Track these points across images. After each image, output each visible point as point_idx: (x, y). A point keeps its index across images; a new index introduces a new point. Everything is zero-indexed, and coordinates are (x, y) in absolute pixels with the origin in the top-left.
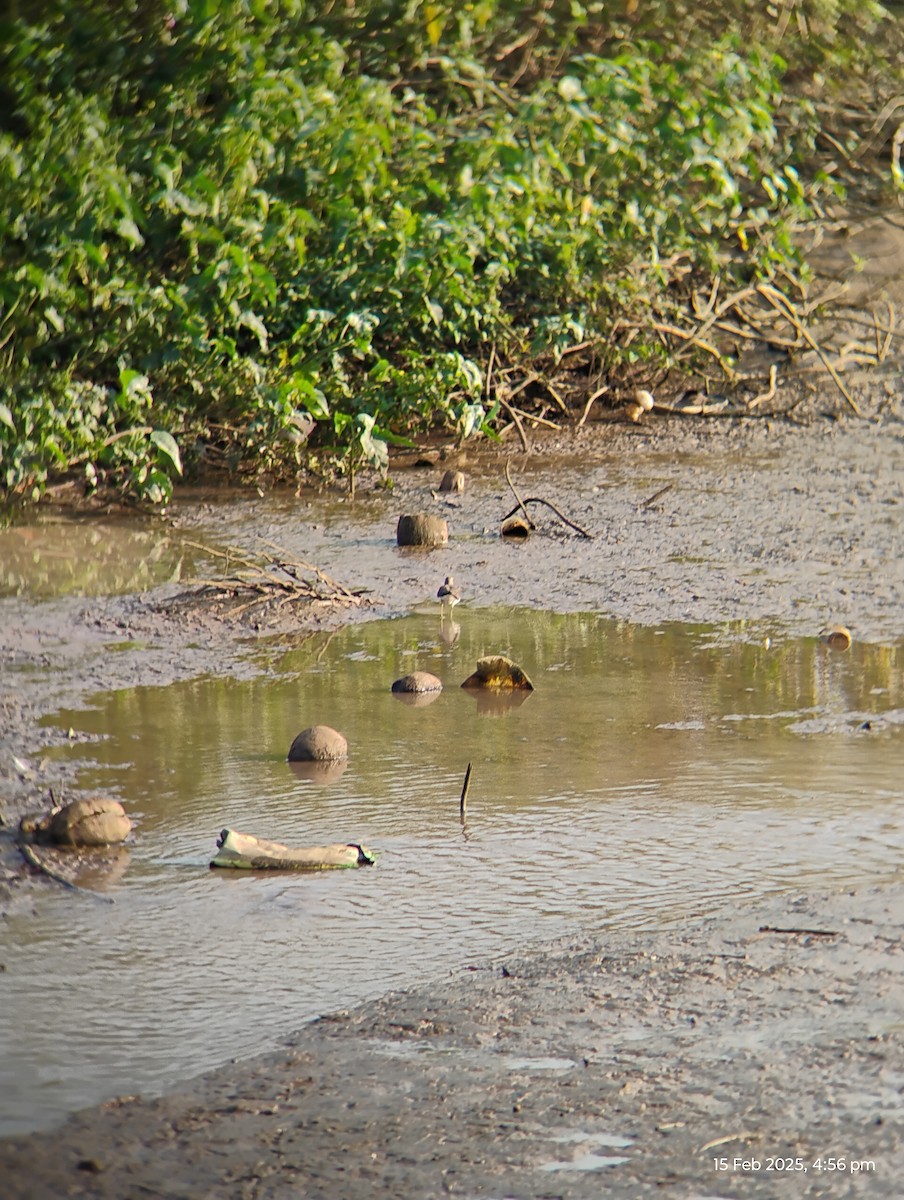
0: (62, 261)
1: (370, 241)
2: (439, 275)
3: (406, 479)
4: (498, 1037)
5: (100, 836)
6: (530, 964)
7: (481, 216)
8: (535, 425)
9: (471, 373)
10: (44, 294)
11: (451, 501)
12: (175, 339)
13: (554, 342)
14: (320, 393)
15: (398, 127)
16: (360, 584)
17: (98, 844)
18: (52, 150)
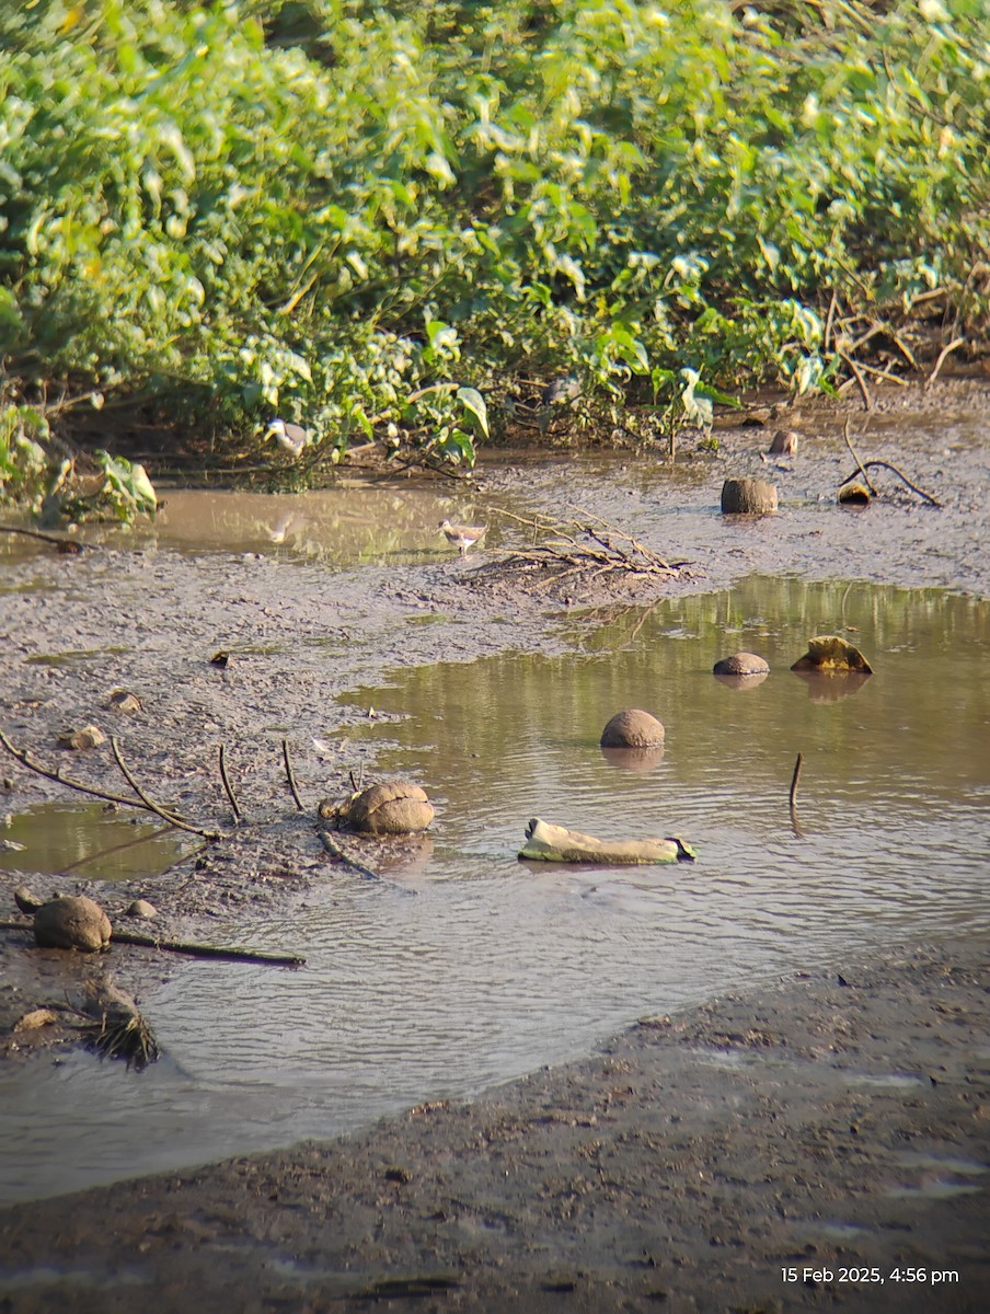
0: (368, 202)
1: (703, 179)
2: (776, 215)
3: (733, 440)
4: (835, 1051)
5: (402, 822)
6: (868, 972)
7: (826, 149)
8: (879, 380)
9: (808, 322)
10: (347, 237)
11: (782, 464)
12: (486, 286)
13: (904, 289)
14: (640, 345)
15: (739, 52)
16: (680, 555)
17: (401, 832)
18: (360, 80)
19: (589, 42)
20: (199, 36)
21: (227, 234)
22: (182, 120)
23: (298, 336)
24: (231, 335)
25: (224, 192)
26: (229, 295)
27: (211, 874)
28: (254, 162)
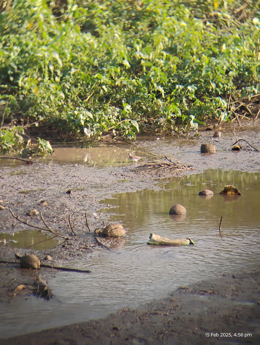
0: (108, 72)
1: (195, 66)
2: (215, 75)
3: (203, 134)
4: (232, 295)
5: (117, 235)
6: (241, 274)
7: (228, 58)
8: (242, 118)
9: (223, 103)
10: (102, 81)
11: (217, 140)
12: (138, 94)
13: (248, 94)
14: (179, 109)
15: (205, 33)
16: (190, 164)
17: (116, 237)
18: (105, 41)
19: (165, 30)
20: (64, 29)
21: (71, 81)
22: (59, 52)
23: (89, 107)
24: (72, 107)
25: (70, 70)
26: (71, 97)
27: (66, 248)
28: (78, 62)
